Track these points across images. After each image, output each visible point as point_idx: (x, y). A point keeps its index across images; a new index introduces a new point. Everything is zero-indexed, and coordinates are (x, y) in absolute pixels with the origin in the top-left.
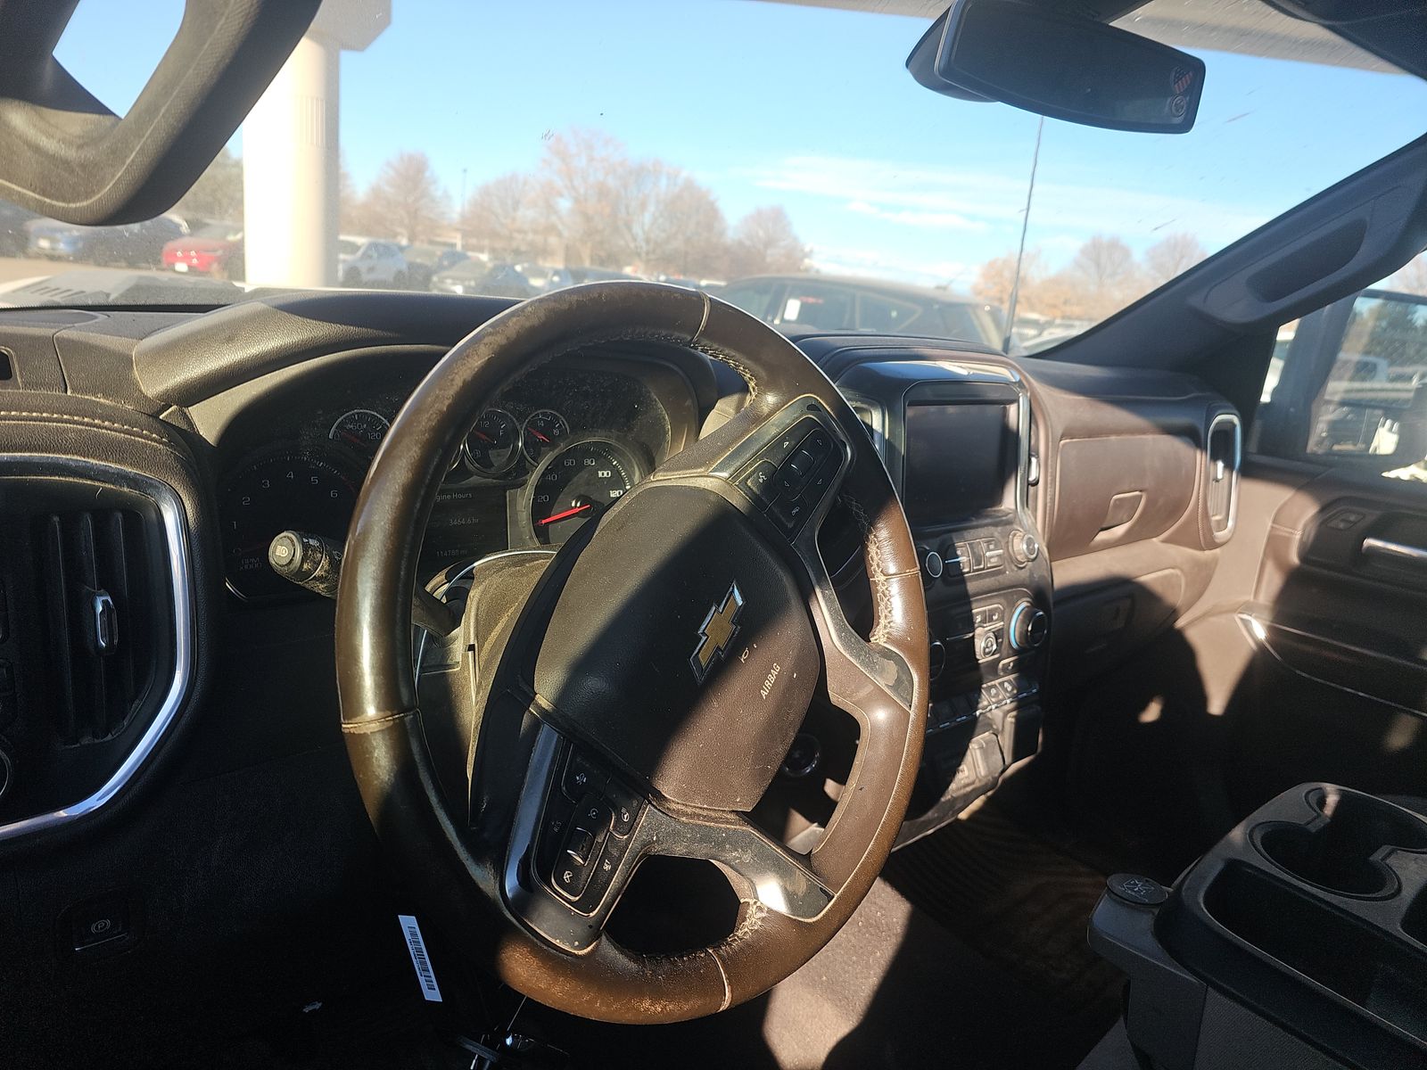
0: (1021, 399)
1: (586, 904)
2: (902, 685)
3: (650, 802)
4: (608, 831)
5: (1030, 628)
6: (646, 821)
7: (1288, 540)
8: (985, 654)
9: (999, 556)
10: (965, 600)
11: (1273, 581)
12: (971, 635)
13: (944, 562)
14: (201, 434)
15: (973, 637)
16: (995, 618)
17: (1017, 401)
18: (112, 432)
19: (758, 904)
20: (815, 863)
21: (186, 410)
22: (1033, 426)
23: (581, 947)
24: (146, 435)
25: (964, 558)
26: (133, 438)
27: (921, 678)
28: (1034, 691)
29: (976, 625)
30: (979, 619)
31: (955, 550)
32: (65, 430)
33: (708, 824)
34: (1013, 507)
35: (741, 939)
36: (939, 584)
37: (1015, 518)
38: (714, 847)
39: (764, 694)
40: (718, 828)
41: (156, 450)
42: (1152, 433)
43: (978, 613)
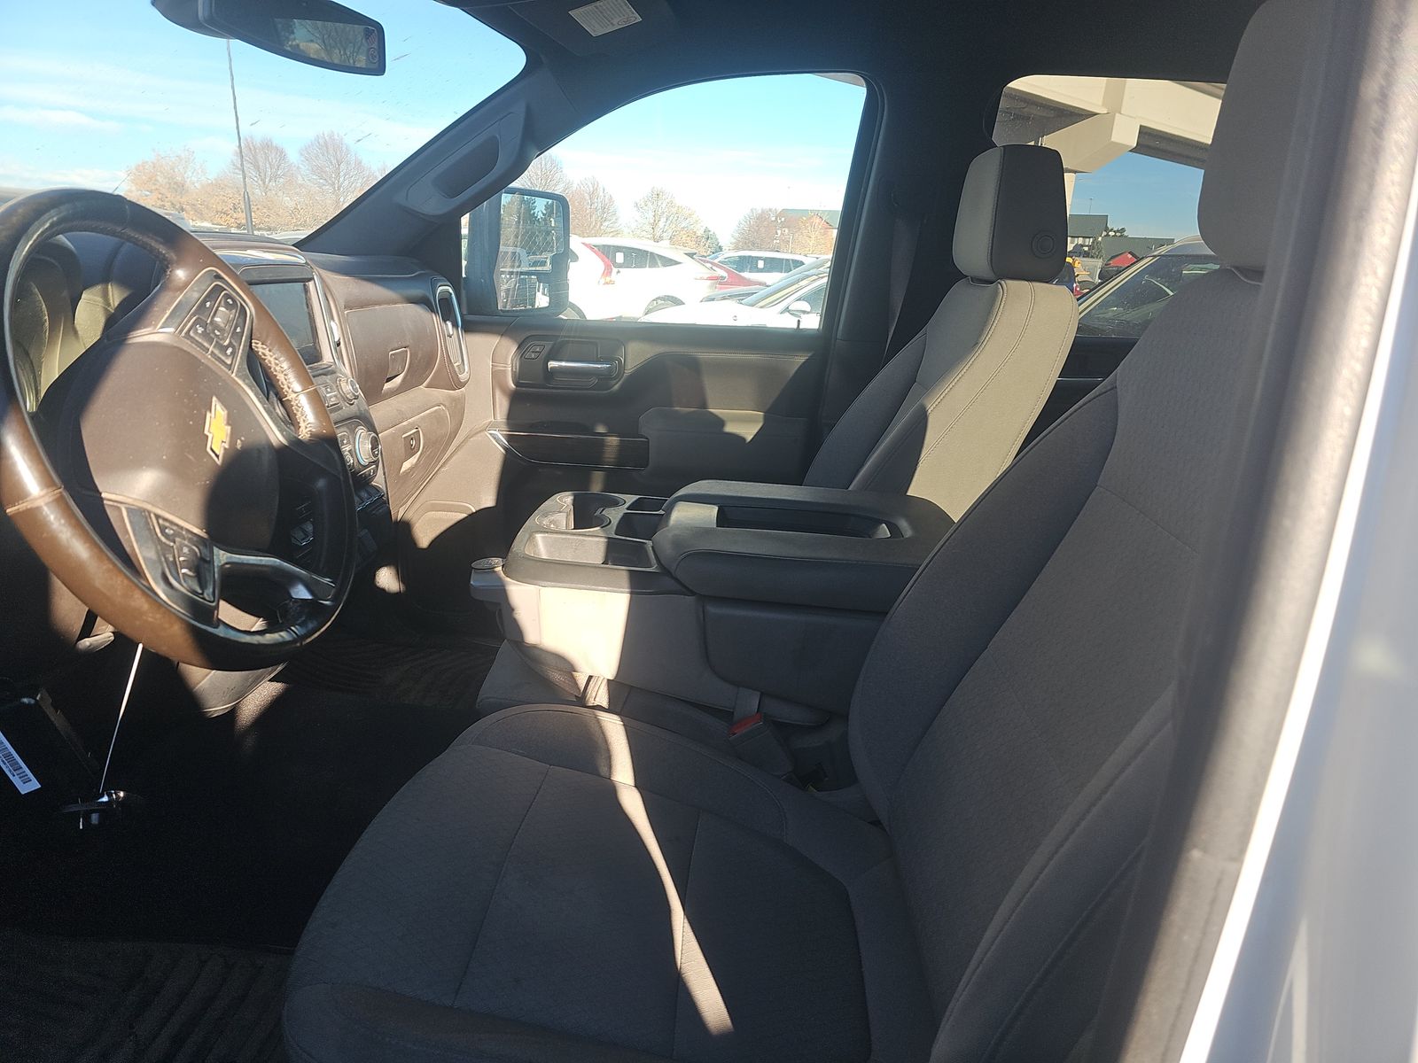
0: (316, 279)
7: (505, 371)
9: (335, 396)
11: (503, 404)
16: (345, 442)
17: (313, 279)
34: (332, 360)
37: (334, 368)
42: (402, 303)
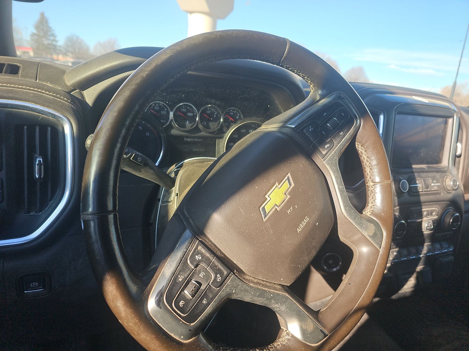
0: (455, 117)
1: (190, 319)
2: (377, 236)
3: (234, 273)
4: (209, 284)
5: (451, 221)
6: (230, 282)
8: (427, 229)
9: (438, 186)
10: (419, 204)
12: (420, 220)
13: (409, 186)
14: (87, 101)
15: (421, 222)
17: (453, 117)
18: (49, 96)
19: (288, 332)
20: (320, 316)
21: (82, 92)
22: (460, 131)
23: (185, 339)
24: (62, 98)
25: (420, 185)
26: (56, 98)
27: (387, 234)
28: (451, 249)
29: (423, 216)
30: (425, 213)
31: (415, 181)
32: (30, 93)
33: (264, 289)
34: (447, 165)
35: (275, 348)
36: (406, 195)
37: (448, 170)
38: (265, 300)
39: (299, 230)
40: (269, 291)
41: (64, 104)
43: (425, 211)
